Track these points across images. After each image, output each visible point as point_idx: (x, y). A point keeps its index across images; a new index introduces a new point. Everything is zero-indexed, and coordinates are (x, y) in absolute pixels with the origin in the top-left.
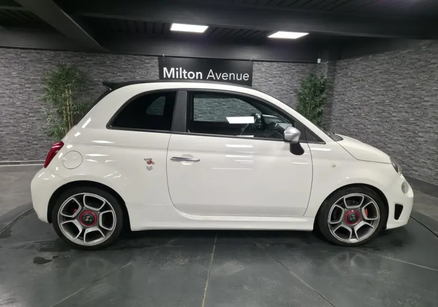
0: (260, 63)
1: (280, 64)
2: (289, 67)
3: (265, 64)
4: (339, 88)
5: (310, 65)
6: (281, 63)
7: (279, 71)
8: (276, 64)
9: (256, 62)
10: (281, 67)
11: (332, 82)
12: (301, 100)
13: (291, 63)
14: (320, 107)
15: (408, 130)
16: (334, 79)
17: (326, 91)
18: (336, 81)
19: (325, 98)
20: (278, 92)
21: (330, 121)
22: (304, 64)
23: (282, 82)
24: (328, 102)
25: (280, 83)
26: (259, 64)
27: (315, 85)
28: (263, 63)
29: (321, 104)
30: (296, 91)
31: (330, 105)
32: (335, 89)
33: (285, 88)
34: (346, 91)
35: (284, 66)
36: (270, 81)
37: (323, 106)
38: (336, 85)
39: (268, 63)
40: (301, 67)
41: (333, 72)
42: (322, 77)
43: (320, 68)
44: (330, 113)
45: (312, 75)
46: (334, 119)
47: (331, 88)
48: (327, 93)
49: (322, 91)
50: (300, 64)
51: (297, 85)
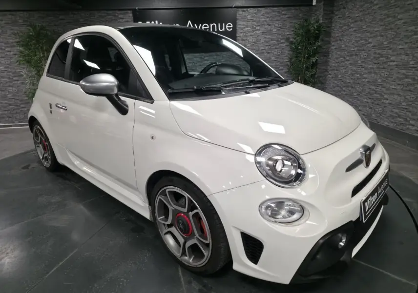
0: (245, 9)
1: (268, 10)
2: (279, 12)
3: (251, 10)
4: (336, 33)
5: (303, 8)
6: (269, 8)
7: (268, 17)
8: (263, 10)
9: (240, 9)
10: (270, 12)
11: (328, 27)
12: (293, 50)
13: (282, 8)
14: (314, 57)
15: (407, 77)
16: (331, 23)
17: (321, 37)
18: (333, 25)
19: (320, 46)
20: (267, 42)
21: (327, 73)
22: (297, 8)
23: (271, 30)
24: (324, 50)
25: (270, 32)
26: (244, 11)
27: (309, 31)
28: (249, 9)
29: (315, 52)
30: (287, 39)
31: (326, 54)
32: (333, 35)
33: (274, 37)
34: (342, 35)
35: (274, 12)
36: (257, 30)
37: (317, 56)
38: (333, 29)
39: (255, 9)
40: (293, 11)
41: (329, 15)
42: (317, 22)
43: (316, 11)
44: (326, 63)
45: (306, 20)
46: (331, 70)
47: (328, 34)
48: (322, 40)
49: (317, 38)
50: (292, 8)
51: (289, 33)
